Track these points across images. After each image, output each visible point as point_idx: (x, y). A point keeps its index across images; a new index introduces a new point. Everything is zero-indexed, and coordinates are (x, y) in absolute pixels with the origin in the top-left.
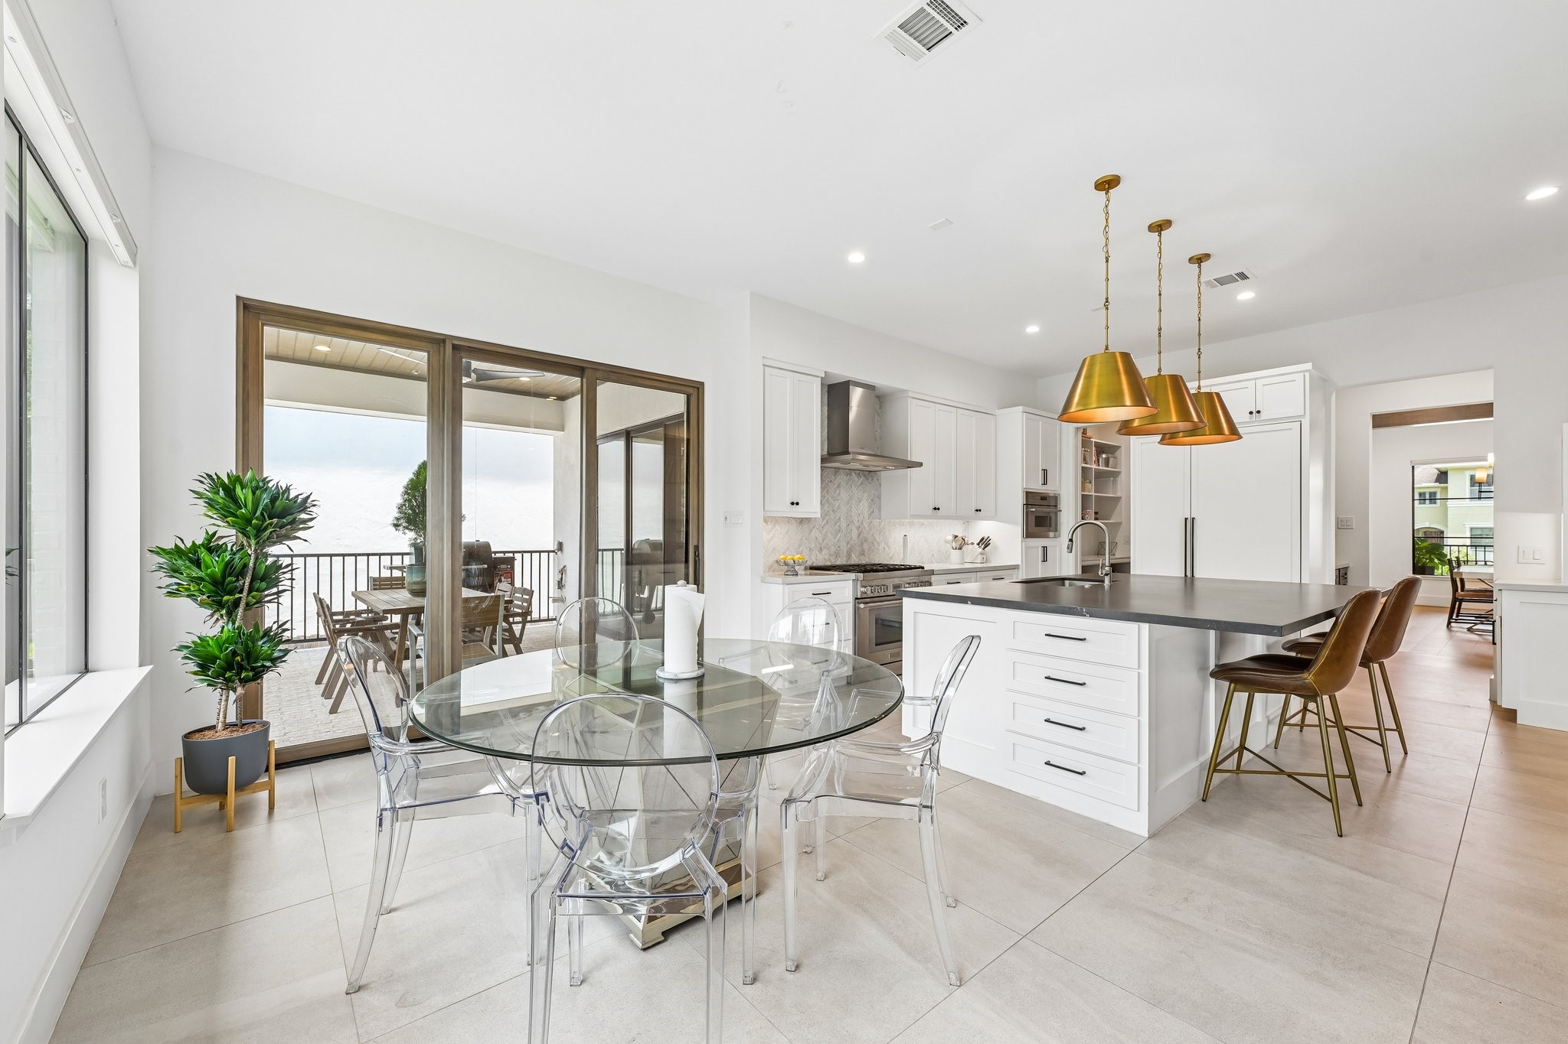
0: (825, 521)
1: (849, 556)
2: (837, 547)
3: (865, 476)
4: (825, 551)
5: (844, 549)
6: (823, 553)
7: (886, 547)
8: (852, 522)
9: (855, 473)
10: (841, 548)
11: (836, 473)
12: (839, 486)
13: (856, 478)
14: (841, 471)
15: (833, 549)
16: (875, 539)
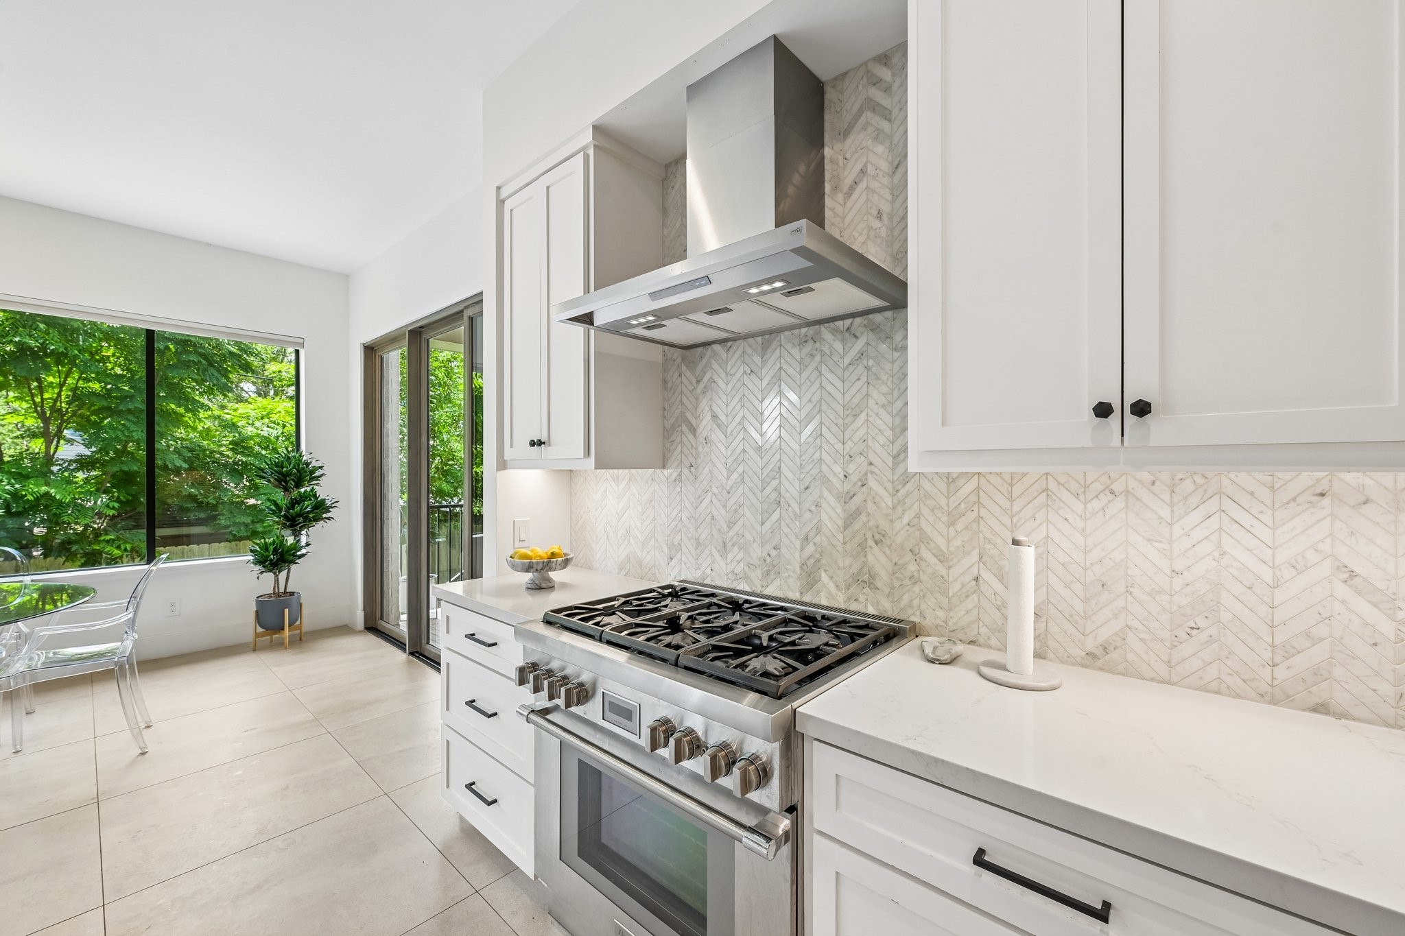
0: (735, 475)
1: (810, 579)
2: (769, 547)
3: (875, 328)
4: (735, 554)
5: (793, 557)
6: (730, 556)
7: (985, 575)
8: (824, 480)
9: (835, 331)
10: (784, 550)
11: (765, 348)
12: (776, 379)
13: (838, 346)
14: (782, 336)
15: (756, 552)
16: (925, 539)
